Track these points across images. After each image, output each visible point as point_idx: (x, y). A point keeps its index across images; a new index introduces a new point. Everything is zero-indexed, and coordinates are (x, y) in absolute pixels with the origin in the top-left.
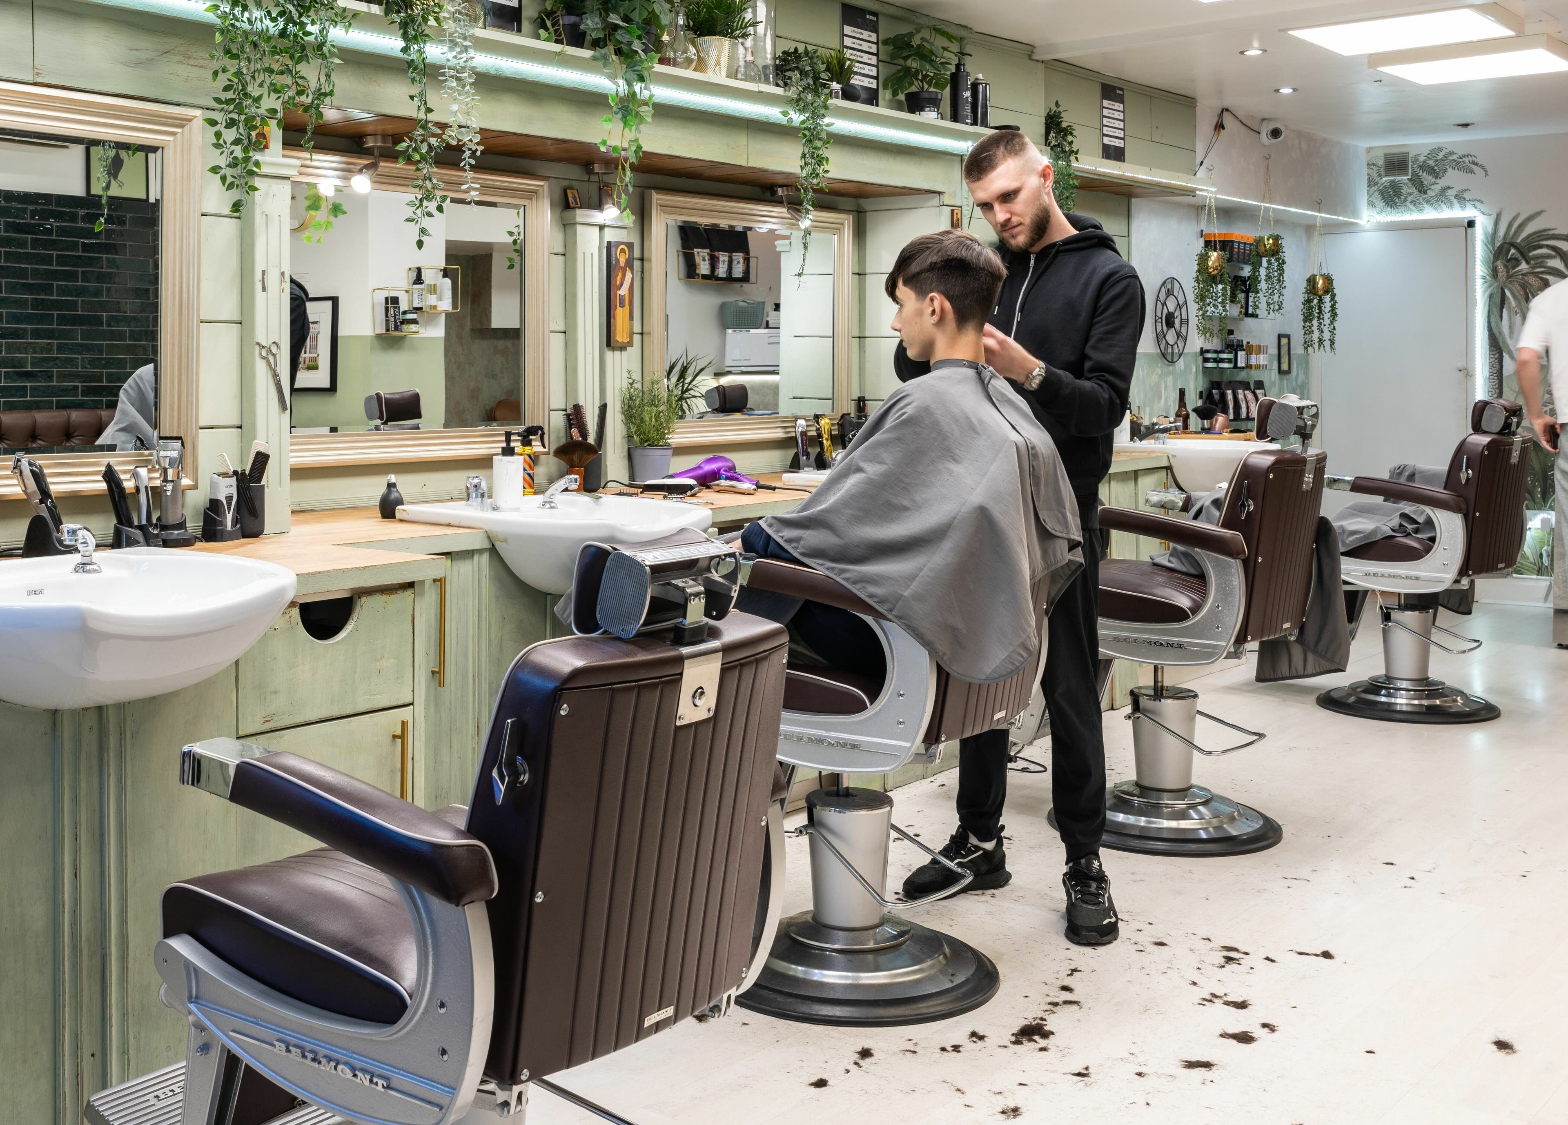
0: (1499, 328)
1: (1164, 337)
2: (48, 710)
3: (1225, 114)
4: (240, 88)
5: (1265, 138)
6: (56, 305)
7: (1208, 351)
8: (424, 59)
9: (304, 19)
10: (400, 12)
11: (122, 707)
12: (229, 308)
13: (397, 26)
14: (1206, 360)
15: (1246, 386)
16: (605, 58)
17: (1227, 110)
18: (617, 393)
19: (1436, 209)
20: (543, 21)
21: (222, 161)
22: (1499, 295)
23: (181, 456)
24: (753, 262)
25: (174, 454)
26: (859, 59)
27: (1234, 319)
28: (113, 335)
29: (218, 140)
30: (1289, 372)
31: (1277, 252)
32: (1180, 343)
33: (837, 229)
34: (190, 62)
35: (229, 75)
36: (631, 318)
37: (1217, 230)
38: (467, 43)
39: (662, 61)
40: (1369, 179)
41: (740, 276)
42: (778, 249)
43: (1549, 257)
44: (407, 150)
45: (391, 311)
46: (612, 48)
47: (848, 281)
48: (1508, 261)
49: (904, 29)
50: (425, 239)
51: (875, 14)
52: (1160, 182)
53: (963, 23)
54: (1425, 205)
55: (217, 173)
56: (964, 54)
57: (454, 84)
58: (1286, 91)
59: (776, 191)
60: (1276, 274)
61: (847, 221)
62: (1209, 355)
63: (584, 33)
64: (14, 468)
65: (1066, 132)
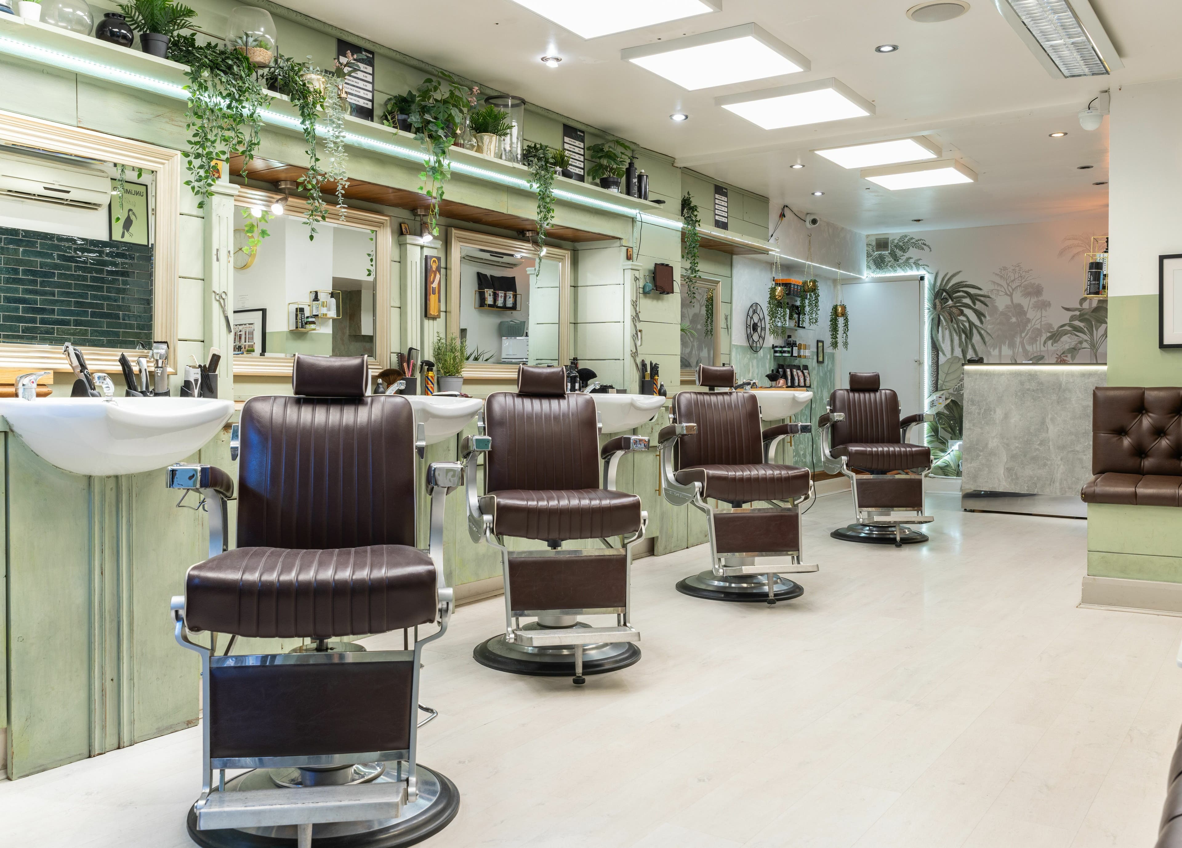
0: (937, 337)
1: (752, 337)
2: (85, 476)
3: (785, 208)
4: (203, 135)
5: (808, 225)
6: (91, 305)
7: (776, 347)
8: (314, 129)
9: (242, 98)
10: (300, 100)
11: (130, 477)
12: (196, 271)
13: (298, 108)
14: (776, 352)
15: (798, 368)
16: (422, 139)
17: (787, 206)
18: (431, 345)
19: (903, 270)
20: (386, 117)
21: (192, 178)
22: (937, 319)
23: (167, 353)
24: (518, 297)
25: (163, 352)
26: (573, 157)
27: (791, 329)
28: (126, 326)
29: (190, 166)
30: (823, 362)
31: (815, 289)
32: (761, 341)
33: (561, 259)
34: (173, 123)
35: (196, 127)
36: (439, 301)
37: (781, 277)
38: (340, 122)
39: (456, 144)
40: (867, 253)
41: (511, 306)
42: (528, 273)
43: (964, 297)
44: (304, 182)
45: (299, 316)
46: (426, 134)
47: (568, 291)
48: (942, 300)
49: (599, 142)
50: (314, 234)
51: (583, 132)
52: (748, 244)
53: (633, 141)
54: (898, 268)
55: (189, 185)
56: (634, 158)
57: (332, 146)
58: (818, 194)
59: (526, 234)
60: (814, 302)
61: (567, 254)
62: (777, 349)
63: (411, 124)
64: (65, 351)
65: (693, 209)
